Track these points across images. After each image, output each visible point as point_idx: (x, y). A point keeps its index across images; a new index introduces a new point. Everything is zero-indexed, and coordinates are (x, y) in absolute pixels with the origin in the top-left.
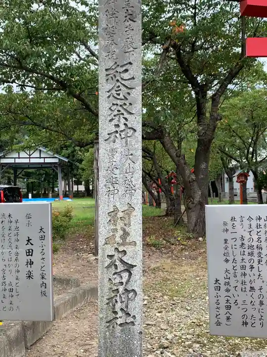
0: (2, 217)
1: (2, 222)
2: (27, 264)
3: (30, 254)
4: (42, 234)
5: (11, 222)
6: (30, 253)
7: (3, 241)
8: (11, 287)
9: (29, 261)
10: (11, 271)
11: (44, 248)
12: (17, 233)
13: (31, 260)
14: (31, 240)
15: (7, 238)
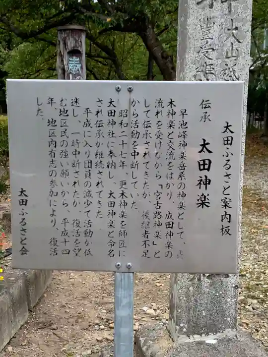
0: (157, 104)
1: (158, 113)
2: (200, 183)
3: (206, 167)
4: (229, 134)
5: (174, 113)
6: (205, 165)
7: (158, 145)
8: (170, 220)
9: (204, 178)
10: (170, 195)
11: (230, 157)
12: (184, 132)
13: (206, 177)
14: (208, 144)
15: (165, 140)
